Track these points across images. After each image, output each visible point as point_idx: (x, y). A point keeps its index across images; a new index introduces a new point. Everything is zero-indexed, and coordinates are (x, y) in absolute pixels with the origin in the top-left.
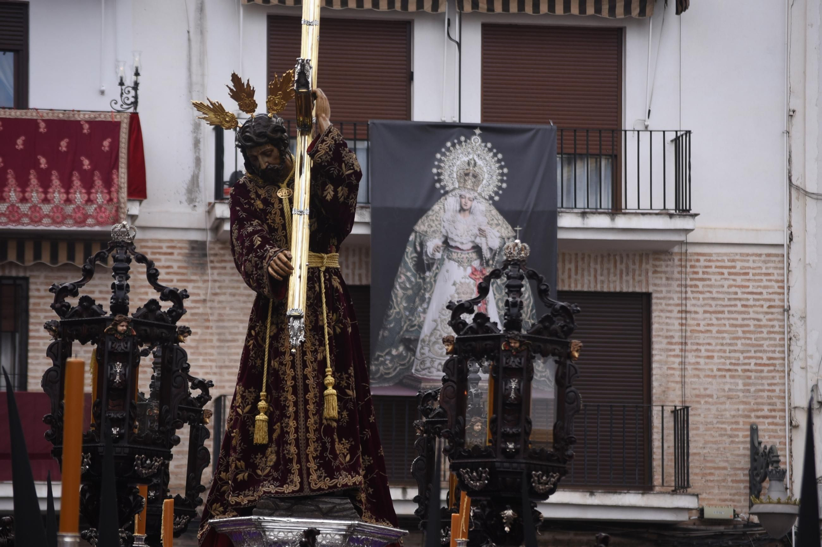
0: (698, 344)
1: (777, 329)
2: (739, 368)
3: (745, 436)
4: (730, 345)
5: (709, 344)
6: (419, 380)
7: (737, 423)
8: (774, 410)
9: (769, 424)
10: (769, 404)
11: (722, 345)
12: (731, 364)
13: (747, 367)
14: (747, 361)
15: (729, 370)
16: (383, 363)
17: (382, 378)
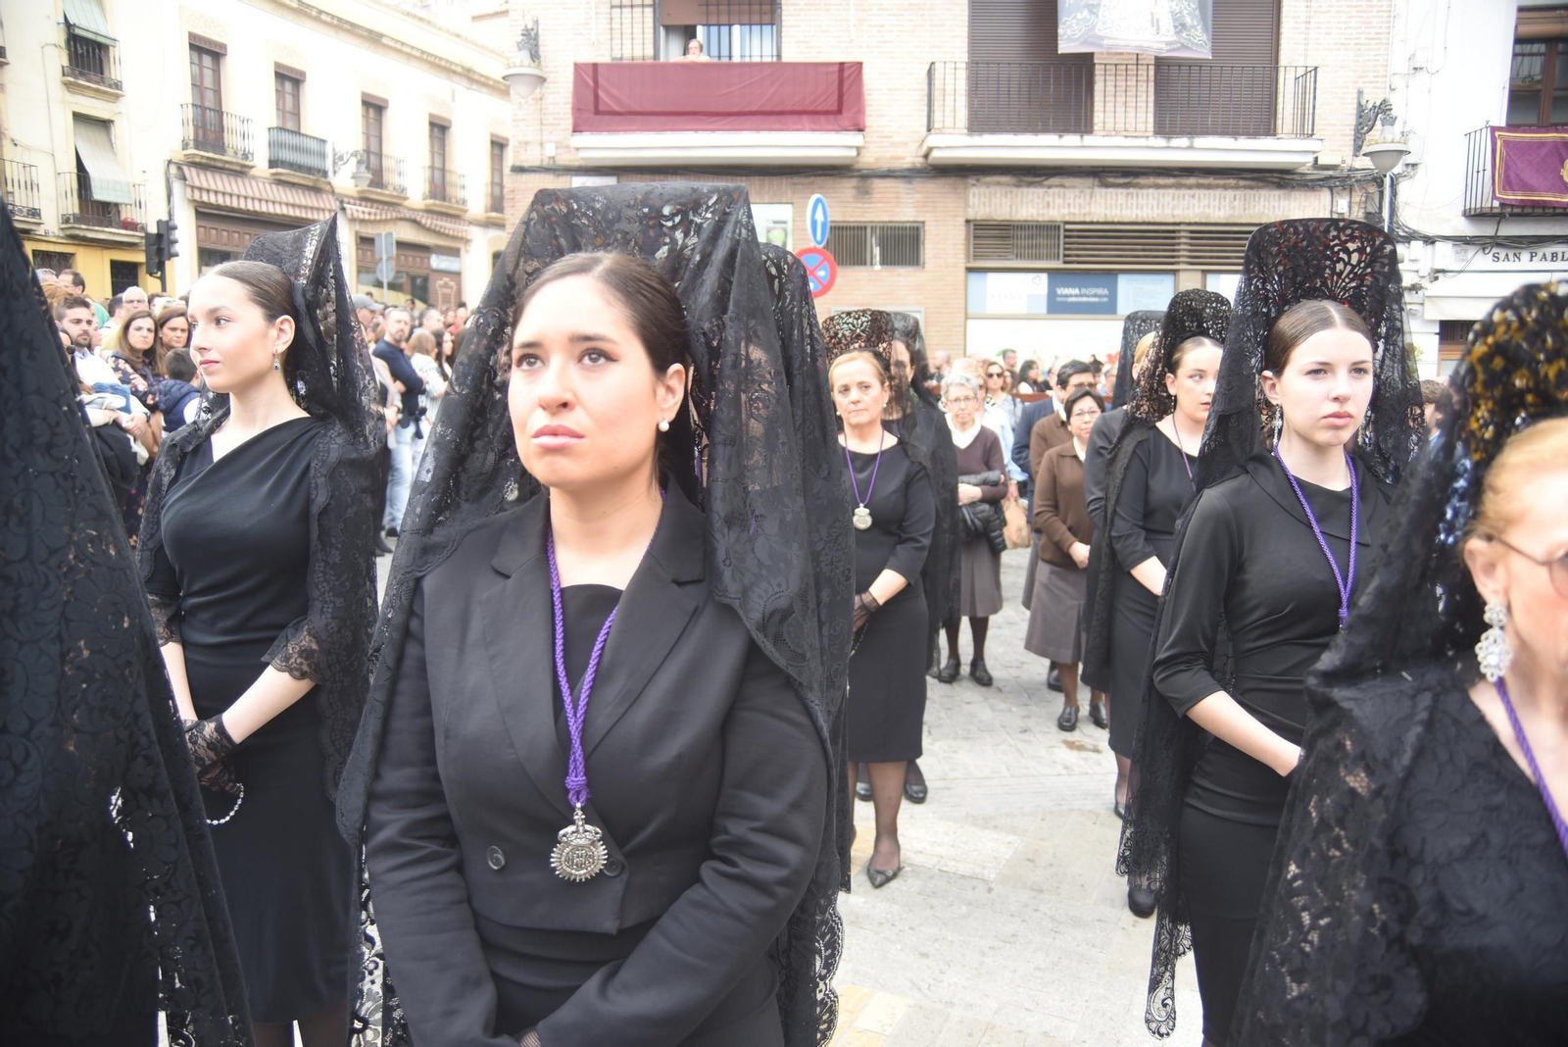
0: (1319, 23)
1: (1385, 8)
2: (1352, 42)
3: (1353, 99)
4: (1345, 22)
5: (1329, 22)
6: (1102, 38)
7: (1347, 87)
8: (1377, 77)
9: (1373, 88)
10: (1374, 72)
11: (1339, 23)
12: (1345, 39)
13: (1358, 41)
14: (1358, 36)
15: (1343, 44)
16: (1070, 26)
17: (1069, 40)
